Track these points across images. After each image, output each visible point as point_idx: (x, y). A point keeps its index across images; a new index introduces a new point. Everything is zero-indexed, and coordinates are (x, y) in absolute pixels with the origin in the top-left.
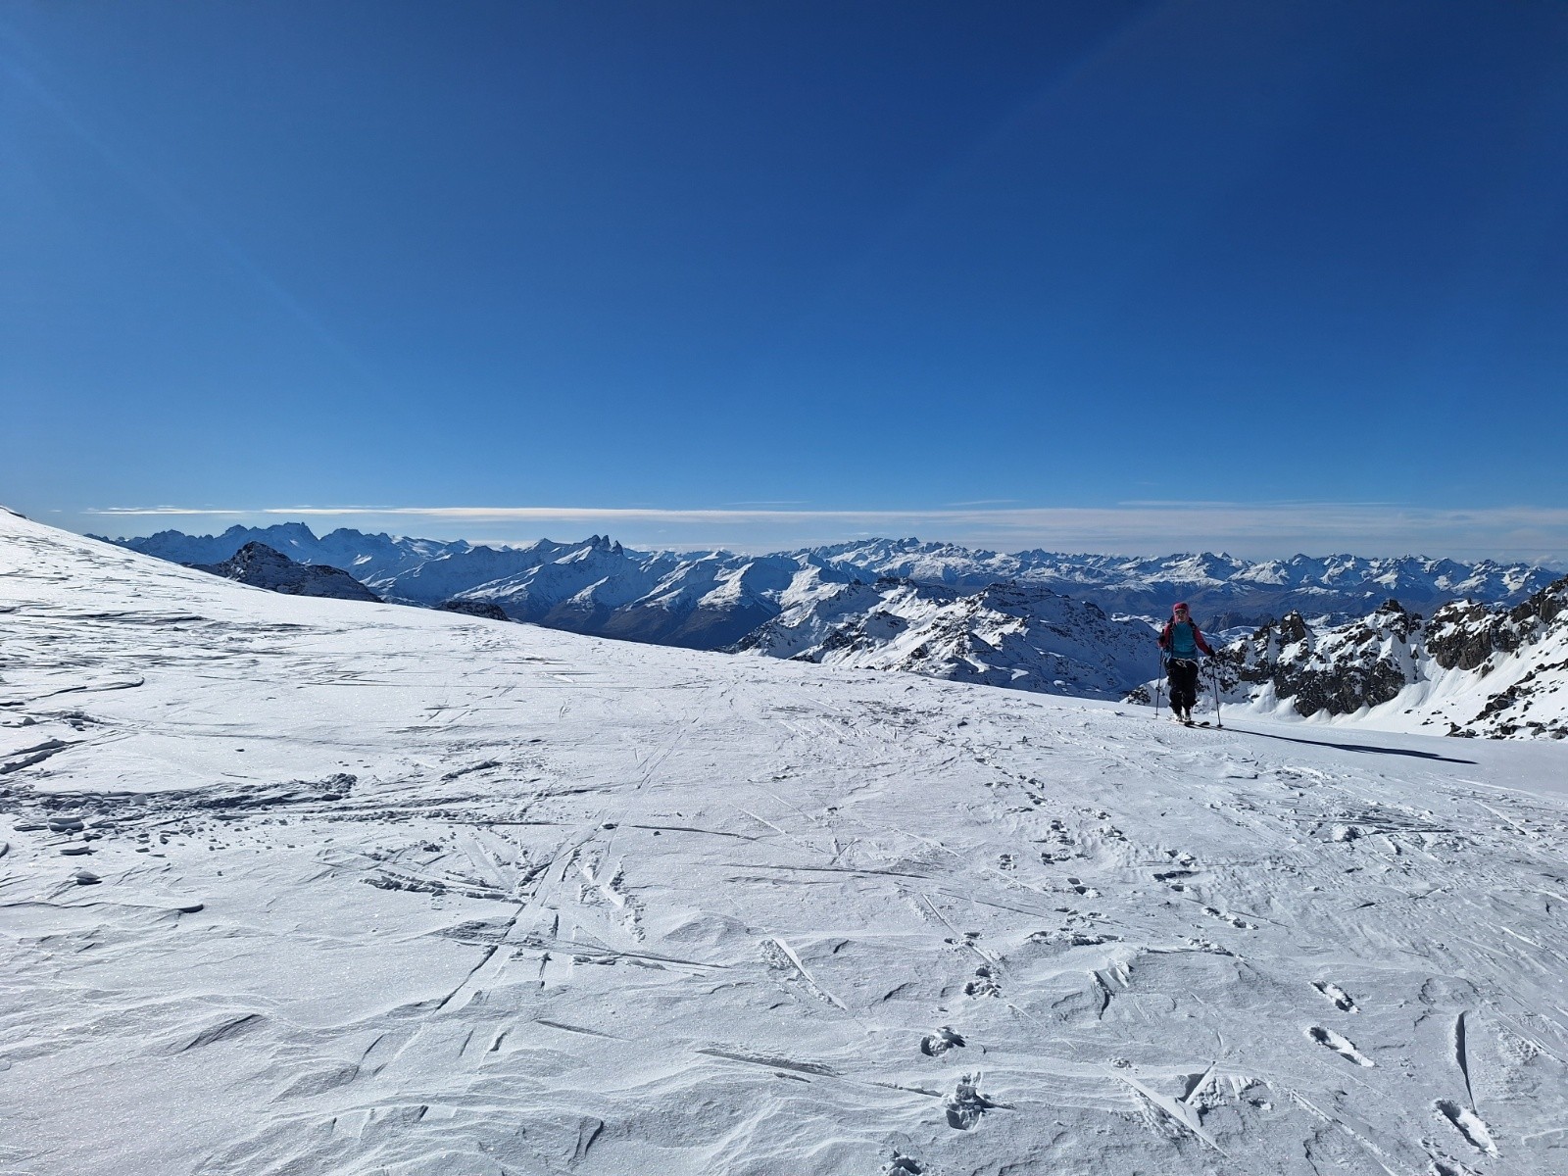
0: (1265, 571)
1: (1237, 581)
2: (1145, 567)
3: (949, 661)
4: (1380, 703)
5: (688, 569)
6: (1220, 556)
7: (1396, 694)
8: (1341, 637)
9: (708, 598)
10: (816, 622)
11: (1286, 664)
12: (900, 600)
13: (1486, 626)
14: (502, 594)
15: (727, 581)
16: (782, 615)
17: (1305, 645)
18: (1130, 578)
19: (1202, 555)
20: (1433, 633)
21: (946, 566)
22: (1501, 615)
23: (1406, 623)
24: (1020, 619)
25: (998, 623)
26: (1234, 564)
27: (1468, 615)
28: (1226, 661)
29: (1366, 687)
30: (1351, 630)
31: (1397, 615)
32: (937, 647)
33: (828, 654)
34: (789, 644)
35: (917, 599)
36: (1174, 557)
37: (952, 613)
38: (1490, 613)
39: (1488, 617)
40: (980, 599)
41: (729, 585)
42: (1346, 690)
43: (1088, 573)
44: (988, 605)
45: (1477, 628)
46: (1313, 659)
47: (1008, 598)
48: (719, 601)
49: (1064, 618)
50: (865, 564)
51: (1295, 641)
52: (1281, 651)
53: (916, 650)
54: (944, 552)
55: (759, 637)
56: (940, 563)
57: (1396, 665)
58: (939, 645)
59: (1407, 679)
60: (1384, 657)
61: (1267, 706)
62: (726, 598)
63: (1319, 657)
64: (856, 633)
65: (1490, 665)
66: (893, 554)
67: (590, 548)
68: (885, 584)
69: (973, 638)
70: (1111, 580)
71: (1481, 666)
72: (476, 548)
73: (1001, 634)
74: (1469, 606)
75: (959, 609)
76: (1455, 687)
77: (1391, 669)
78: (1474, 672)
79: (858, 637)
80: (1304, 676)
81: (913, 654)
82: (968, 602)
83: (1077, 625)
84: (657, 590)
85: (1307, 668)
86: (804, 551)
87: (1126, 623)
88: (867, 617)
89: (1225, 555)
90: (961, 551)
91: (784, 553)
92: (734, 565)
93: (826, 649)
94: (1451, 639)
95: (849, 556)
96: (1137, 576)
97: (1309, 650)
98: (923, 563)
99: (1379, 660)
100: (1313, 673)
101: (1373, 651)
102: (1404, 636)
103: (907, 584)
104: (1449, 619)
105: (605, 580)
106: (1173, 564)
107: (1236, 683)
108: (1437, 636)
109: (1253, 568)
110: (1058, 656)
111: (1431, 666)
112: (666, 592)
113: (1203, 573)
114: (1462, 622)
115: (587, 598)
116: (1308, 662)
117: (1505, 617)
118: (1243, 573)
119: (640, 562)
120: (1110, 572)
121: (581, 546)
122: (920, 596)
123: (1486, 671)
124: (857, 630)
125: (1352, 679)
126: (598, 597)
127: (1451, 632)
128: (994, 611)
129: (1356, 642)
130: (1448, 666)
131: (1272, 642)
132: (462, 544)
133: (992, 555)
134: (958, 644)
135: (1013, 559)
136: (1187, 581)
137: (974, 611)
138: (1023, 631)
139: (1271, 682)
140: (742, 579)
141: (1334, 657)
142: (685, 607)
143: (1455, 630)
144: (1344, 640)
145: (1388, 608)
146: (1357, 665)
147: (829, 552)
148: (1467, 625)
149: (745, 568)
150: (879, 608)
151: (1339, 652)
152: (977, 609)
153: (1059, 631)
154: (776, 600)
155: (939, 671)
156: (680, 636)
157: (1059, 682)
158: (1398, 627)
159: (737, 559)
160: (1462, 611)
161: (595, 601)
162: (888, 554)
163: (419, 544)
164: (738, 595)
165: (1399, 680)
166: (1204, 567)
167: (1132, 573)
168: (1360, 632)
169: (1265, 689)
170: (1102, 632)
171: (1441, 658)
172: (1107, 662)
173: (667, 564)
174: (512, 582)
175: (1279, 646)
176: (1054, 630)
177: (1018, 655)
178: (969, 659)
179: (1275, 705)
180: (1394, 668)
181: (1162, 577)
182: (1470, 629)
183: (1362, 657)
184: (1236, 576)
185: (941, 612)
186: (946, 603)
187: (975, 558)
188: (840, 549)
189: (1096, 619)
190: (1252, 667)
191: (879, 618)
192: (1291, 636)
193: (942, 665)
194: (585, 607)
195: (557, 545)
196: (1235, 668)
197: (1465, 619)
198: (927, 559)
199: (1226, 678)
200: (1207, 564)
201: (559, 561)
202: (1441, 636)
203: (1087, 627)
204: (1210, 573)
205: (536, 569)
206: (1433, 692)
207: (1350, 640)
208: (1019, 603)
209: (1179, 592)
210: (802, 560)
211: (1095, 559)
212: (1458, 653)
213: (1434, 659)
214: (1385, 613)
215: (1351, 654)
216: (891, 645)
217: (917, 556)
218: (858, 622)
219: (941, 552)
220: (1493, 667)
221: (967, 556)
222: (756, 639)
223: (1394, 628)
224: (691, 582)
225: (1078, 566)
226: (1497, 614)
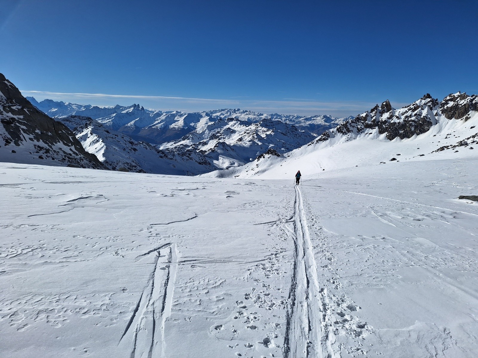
0: (341, 121)
1: (333, 124)
2: (307, 119)
3: (250, 141)
4: (422, 133)
5: (166, 116)
6: (328, 116)
7: (428, 130)
8: (406, 109)
9: (173, 126)
10: (207, 132)
11: (383, 121)
12: (234, 125)
13: (468, 101)
14: (103, 122)
15: (179, 120)
16: (196, 130)
17: (391, 113)
18: (303, 122)
19: (323, 116)
20: (444, 106)
21: (248, 118)
22: (474, 97)
23: (433, 103)
24: (272, 130)
25: (265, 131)
26: (332, 119)
27: (459, 98)
28: (359, 121)
29: (416, 127)
30: (410, 106)
31: (429, 100)
32: (246, 138)
33: (211, 141)
34: (198, 139)
35: (239, 125)
36: (315, 116)
37: (250, 128)
38: (469, 96)
39: (468, 98)
40: (259, 124)
41: (180, 122)
42: (408, 129)
43: (291, 120)
44: (262, 126)
45: (464, 103)
46: (394, 118)
47: (268, 124)
48: (176, 127)
49: (285, 130)
50: (223, 116)
51: (387, 112)
52: (382, 116)
53: (239, 139)
54: (248, 114)
55: (189, 136)
56: (247, 117)
57: (429, 118)
58: (246, 137)
59: (433, 124)
60: (424, 115)
61: (375, 137)
62: (179, 126)
63: (397, 117)
64: (220, 135)
65: (469, 116)
66: (232, 114)
67: (133, 108)
68: (229, 120)
69: (257, 135)
70: (297, 123)
71: (465, 117)
72: (94, 107)
73: (266, 134)
74: (460, 94)
75: (253, 127)
76: (453, 126)
77: (427, 120)
78: (461, 120)
79: (220, 136)
80: (391, 125)
81: (238, 140)
82: (256, 125)
83: (289, 133)
84: (157, 122)
85: (392, 122)
86: (204, 112)
87: (303, 132)
88: (223, 130)
89: (330, 116)
90: (253, 113)
91: (198, 113)
92: (181, 116)
93: (210, 139)
94: (452, 108)
95: (218, 114)
96: (304, 122)
97: (393, 115)
98: (241, 117)
99: (422, 117)
100: (395, 123)
101: (419, 114)
102: (432, 108)
103: (236, 120)
104: (451, 100)
105: (138, 119)
106: (315, 118)
107: (363, 129)
108: (445, 107)
109: (338, 120)
110: (283, 141)
111: (443, 118)
112: (159, 123)
113: (323, 121)
114: (457, 101)
115: (132, 124)
116: (392, 120)
117: (475, 98)
118: (335, 121)
119: (150, 113)
120: (297, 120)
121: (130, 107)
122: (240, 124)
123: (467, 119)
124: (220, 134)
125: (411, 125)
126: (136, 124)
127: (452, 105)
128: (264, 128)
129: (412, 111)
130: (450, 118)
131: (378, 112)
132: (90, 106)
133: (262, 115)
134: (252, 137)
135: (269, 116)
136: (319, 123)
137: (257, 128)
138: (273, 134)
139: (377, 128)
140: (184, 120)
141: (403, 117)
142: (165, 128)
143: (454, 104)
144: (408, 110)
145: (426, 97)
146: (413, 119)
147: (212, 113)
148: (459, 102)
149: (185, 116)
150: (227, 126)
151: (405, 115)
152: (258, 127)
153: (283, 134)
154: (195, 127)
155: (246, 144)
156: (164, 138)
157: (283, 149)
158: (430, 104)
159: (182, 114)
160: (457, 96)
161: (135, 125)
162: (230, 114)
163: (74, 105)
164: (183, 125)
165: (430, 124)
166: (324, 119)
167: (303, 121)
168: (414, 107)
169: (375, 130)
170: (296, 135)
171: (447, 115)
172: (297, 144)
173: (159, 114)
174: (106, 119)
175: (380, 114)
176: (282, 133)
177: (271, 141)
178: (256, 141)
179: (378, 136)
180: (428, 120)
181: (311, 122)
182: (460, 103)
183: (415, 116)
184: (333, 122)
185: (247, 128)
186: (249, 126)
187: (257, 116)
188: (215, 112)
189: (295, 130)
190: (370, 123)
191: (227, 130)
192: (386, 110)
193: (247, 142)
194: (132, 127)
195: (122, 107)
196: (363, 123)
197: (458, 99)
198: (243, 115)
199: (359, 127)
200: (325, 118)
201: (123, 112)
202: (447, 107)
203: (292, 133)
204: (325, 121)
205: (115, 114)
206: (444, 127)
207: (410, 110)
208: (271, 125)
209: (316, 127)
210: (204, 115)
211: (292, 117)
212: (455, 113)
213: (444, 116)
214: (425, 99)
215: (411, 115)
216: (231, 138)
217: (240, 115)
218: (221, 131)
219: (247, 113)
220: (470, 117)
221: (255, 115)
222: (188, 137)
223: (428, 104)
224: (167, 120)
225: (287, 119)
226: (472, 96)
